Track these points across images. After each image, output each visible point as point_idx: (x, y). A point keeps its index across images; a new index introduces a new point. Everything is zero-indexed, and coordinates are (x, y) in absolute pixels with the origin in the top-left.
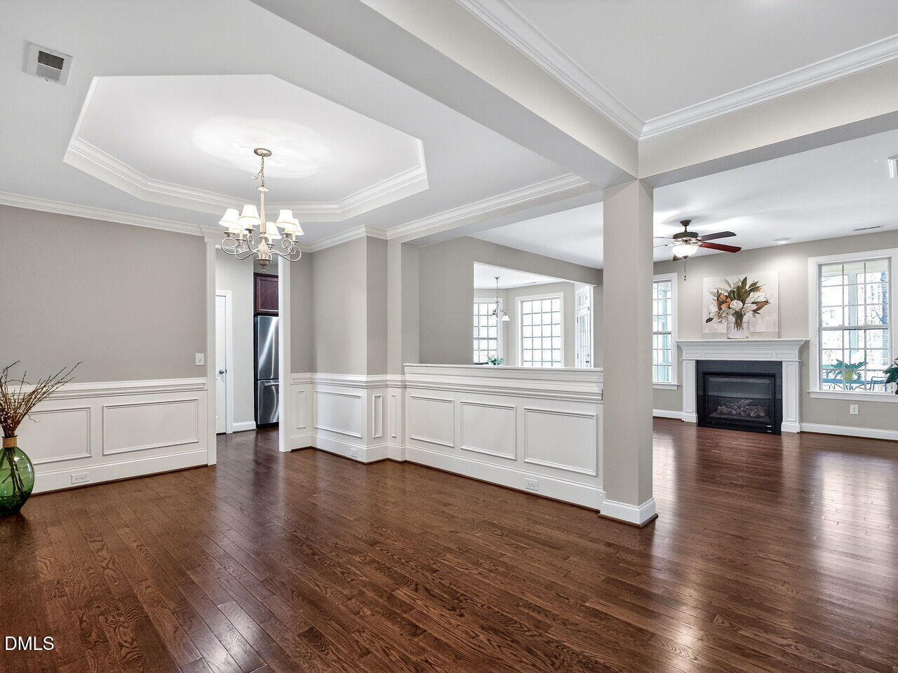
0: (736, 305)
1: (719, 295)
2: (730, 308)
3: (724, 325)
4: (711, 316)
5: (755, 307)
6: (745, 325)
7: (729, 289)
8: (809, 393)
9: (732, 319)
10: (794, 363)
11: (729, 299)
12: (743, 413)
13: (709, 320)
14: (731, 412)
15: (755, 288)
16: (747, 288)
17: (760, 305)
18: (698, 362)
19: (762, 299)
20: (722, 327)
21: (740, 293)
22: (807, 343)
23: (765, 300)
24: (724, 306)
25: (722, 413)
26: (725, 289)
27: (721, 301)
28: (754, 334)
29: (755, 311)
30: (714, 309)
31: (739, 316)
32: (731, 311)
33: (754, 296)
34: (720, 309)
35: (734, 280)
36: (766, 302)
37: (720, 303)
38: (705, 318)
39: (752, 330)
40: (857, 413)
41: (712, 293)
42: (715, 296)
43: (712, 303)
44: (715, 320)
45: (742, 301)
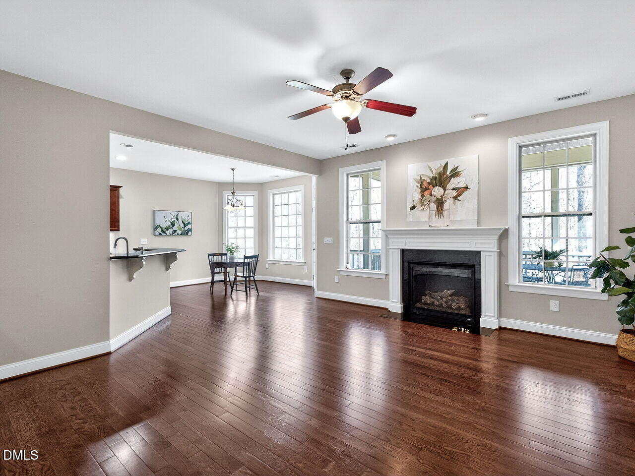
0: (438, 191)
1: (422, 183)
2: (432, 195)
3: (427, 212)
4: (415, 204)
5: (455, 193)
6: (445, 213)
7: (431, 175)
8: (508, 285)
9: (434, 206)
10: (492, 254)
11: (431, 186)
12: (444, 305)
13: (413, 208)
14: (433, 303)
15: (455, 173)
16: (448, 173)
17: (460, 191)
18: (403, 251)
19: (462, 185)
20: (424, 217)
21: (441, 180)
22: (506, 230)
23: (465, 185)
24: (426, 193)
25: (426, 304)
26: (428, 175)
27: (425, 188)
28: (454, 221)
29: (455, 198)
30: (417, 196)
31: (440, 203)
32: (433, 199)
33: (454, 183)
34: (423, 196)
35: (436, 166)
36: (466, 188)
37: (423, 190)
38: (409, 206)
39: (452, 217)
40: (557, 310)
41: (416, 180)
42: (418, 183)
43: (416, 191)
44: (418, 208)
45: (443, 187)
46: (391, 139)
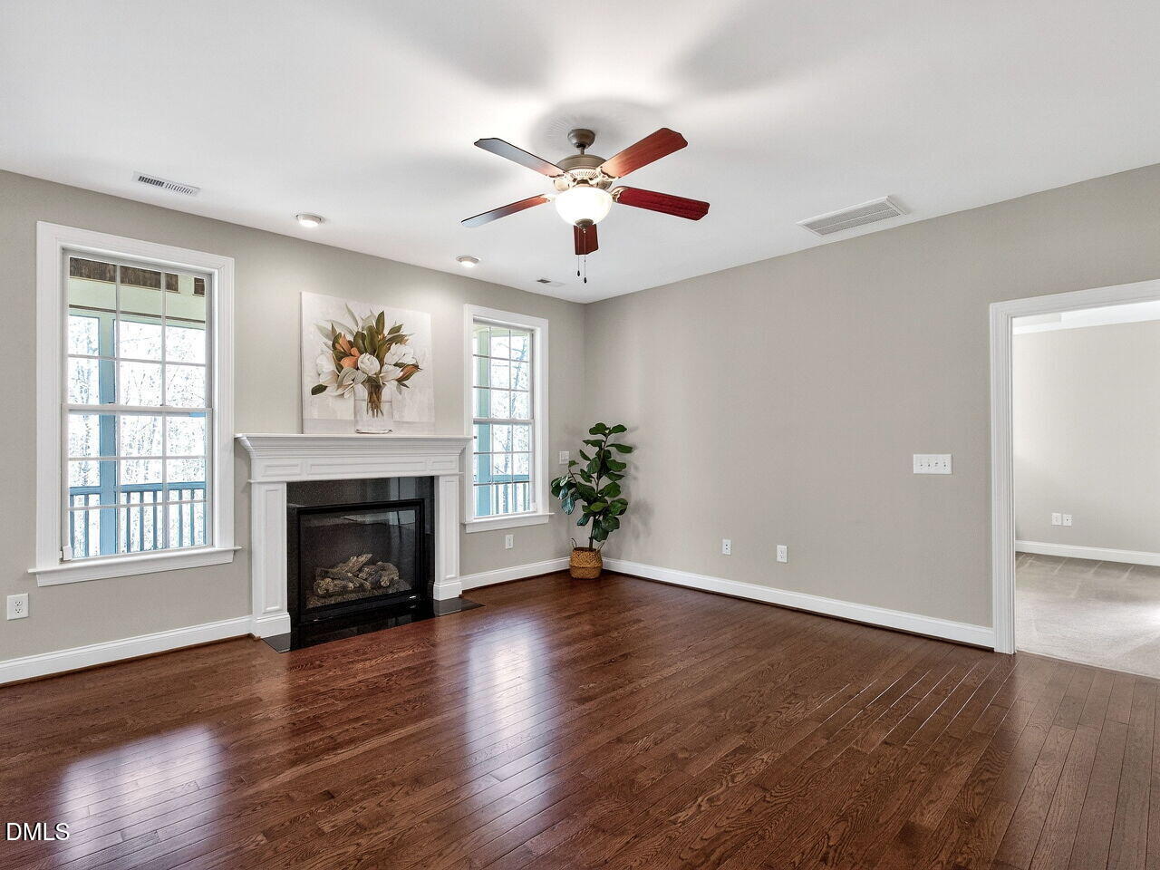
0: (368, 363)
1: (336, 338)
2: (358, 369)
3: (348, 403)
4: (322, 381)
5: (399, 373)
6: (385, 407)
7: (355, 330)
9: (363, 392)
11: (354, 351)
12: (368, 585)
13: (318, 390)
14: (345, 587)
15: (397, 337)
16: (386, 332)
17: (409, 371)
18: (294, 489)
19: (408, 360)
20: (343, 408)
21: (375, 340)
23: (413, 362)
24: (346, 362)
26: (347, 328)
27: (342, 352)
28: (400, 424)
29: (400, 381)
30: (328, 365)
31: (375, 386)
32: (361, 377)
33: (395, 353)
34: (340, 368)
35: (363, 313)
36: (416, 367)
37: (339, 356)
38: (309, 385)
39: (397, 417)
40: (512, 546)
41: (321, 329)
42: (327, 336)
43: (323, 353)
44: (332, 391)
45: (377, 357)
46: (310, 225)
